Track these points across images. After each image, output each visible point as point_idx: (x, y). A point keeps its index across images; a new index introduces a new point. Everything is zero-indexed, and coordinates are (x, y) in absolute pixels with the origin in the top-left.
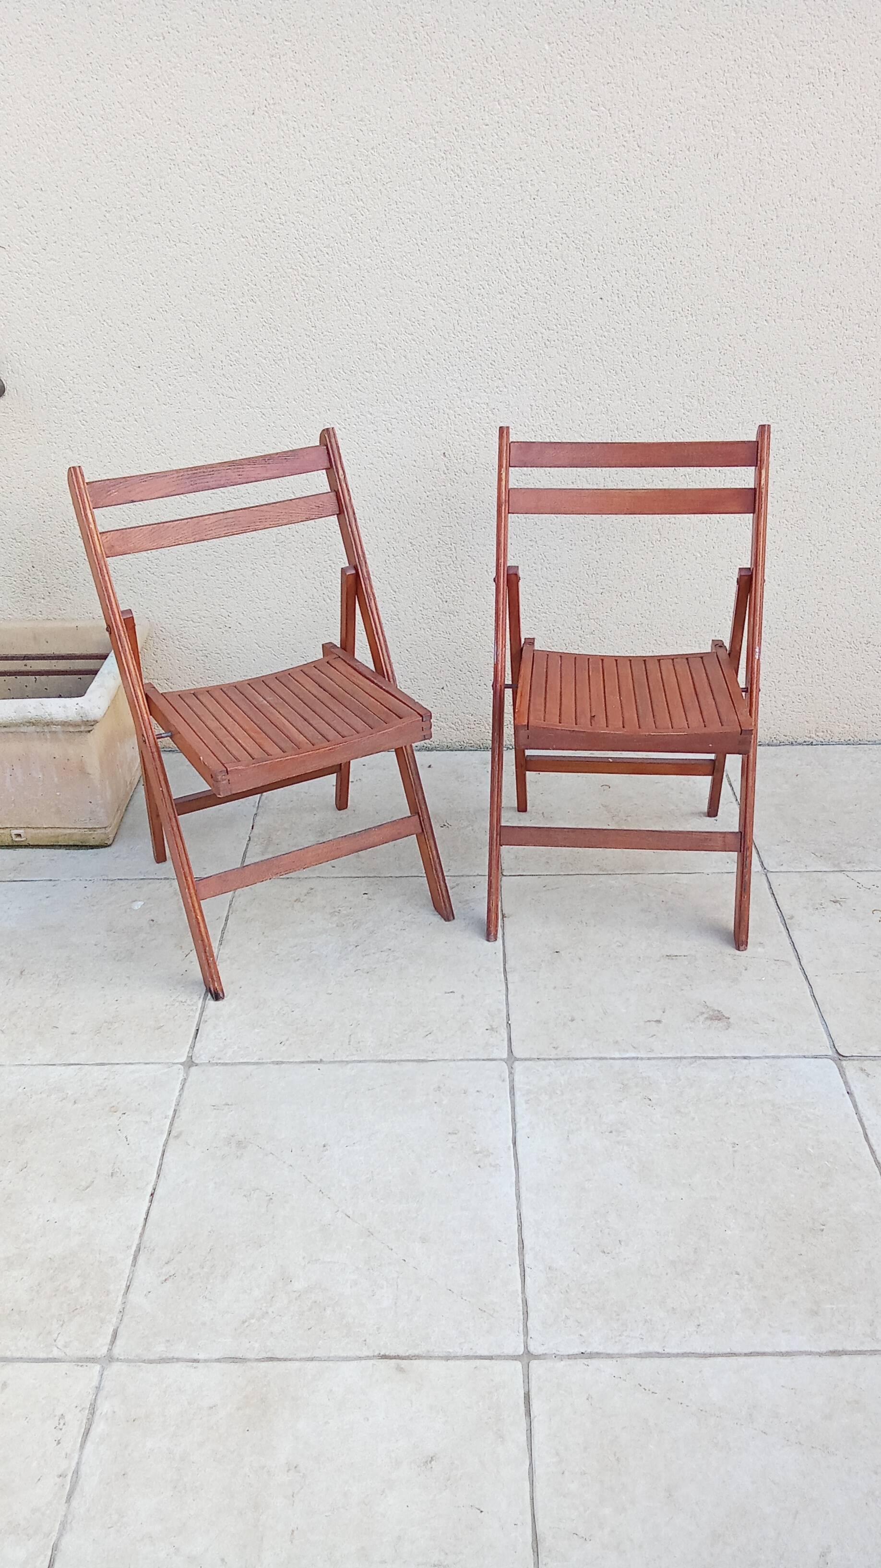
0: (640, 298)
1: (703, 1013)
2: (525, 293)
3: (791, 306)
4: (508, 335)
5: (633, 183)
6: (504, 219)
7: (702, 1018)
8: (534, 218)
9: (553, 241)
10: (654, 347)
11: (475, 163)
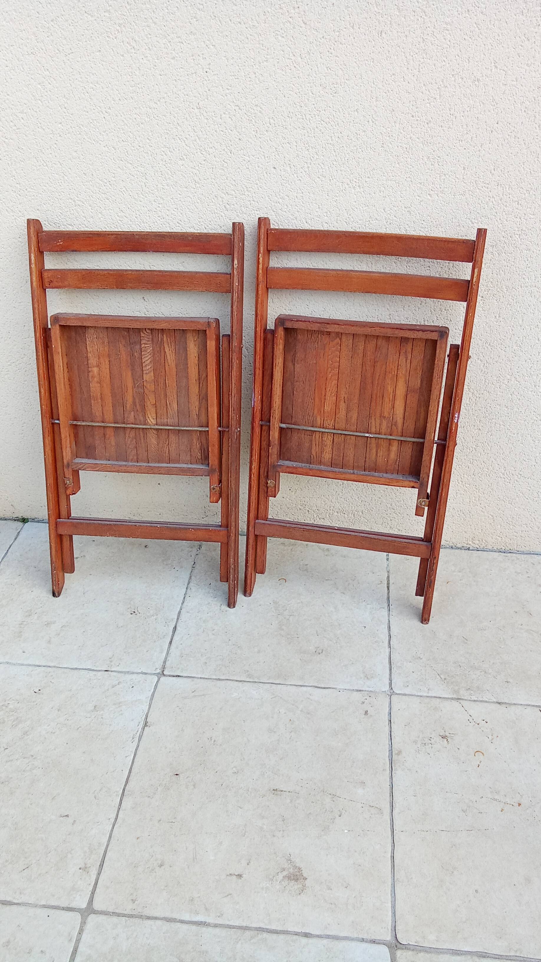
0: (310, 169)
1: (284, 870)
2: (205, 160)
3: (453, 182)
4: (191, 198)
5: (300, 58)
6: (180, 90)
7: (281, 876)
8: (208, 91)
9: (227, 112)
10: (325, 214)
11: (149, 36)
